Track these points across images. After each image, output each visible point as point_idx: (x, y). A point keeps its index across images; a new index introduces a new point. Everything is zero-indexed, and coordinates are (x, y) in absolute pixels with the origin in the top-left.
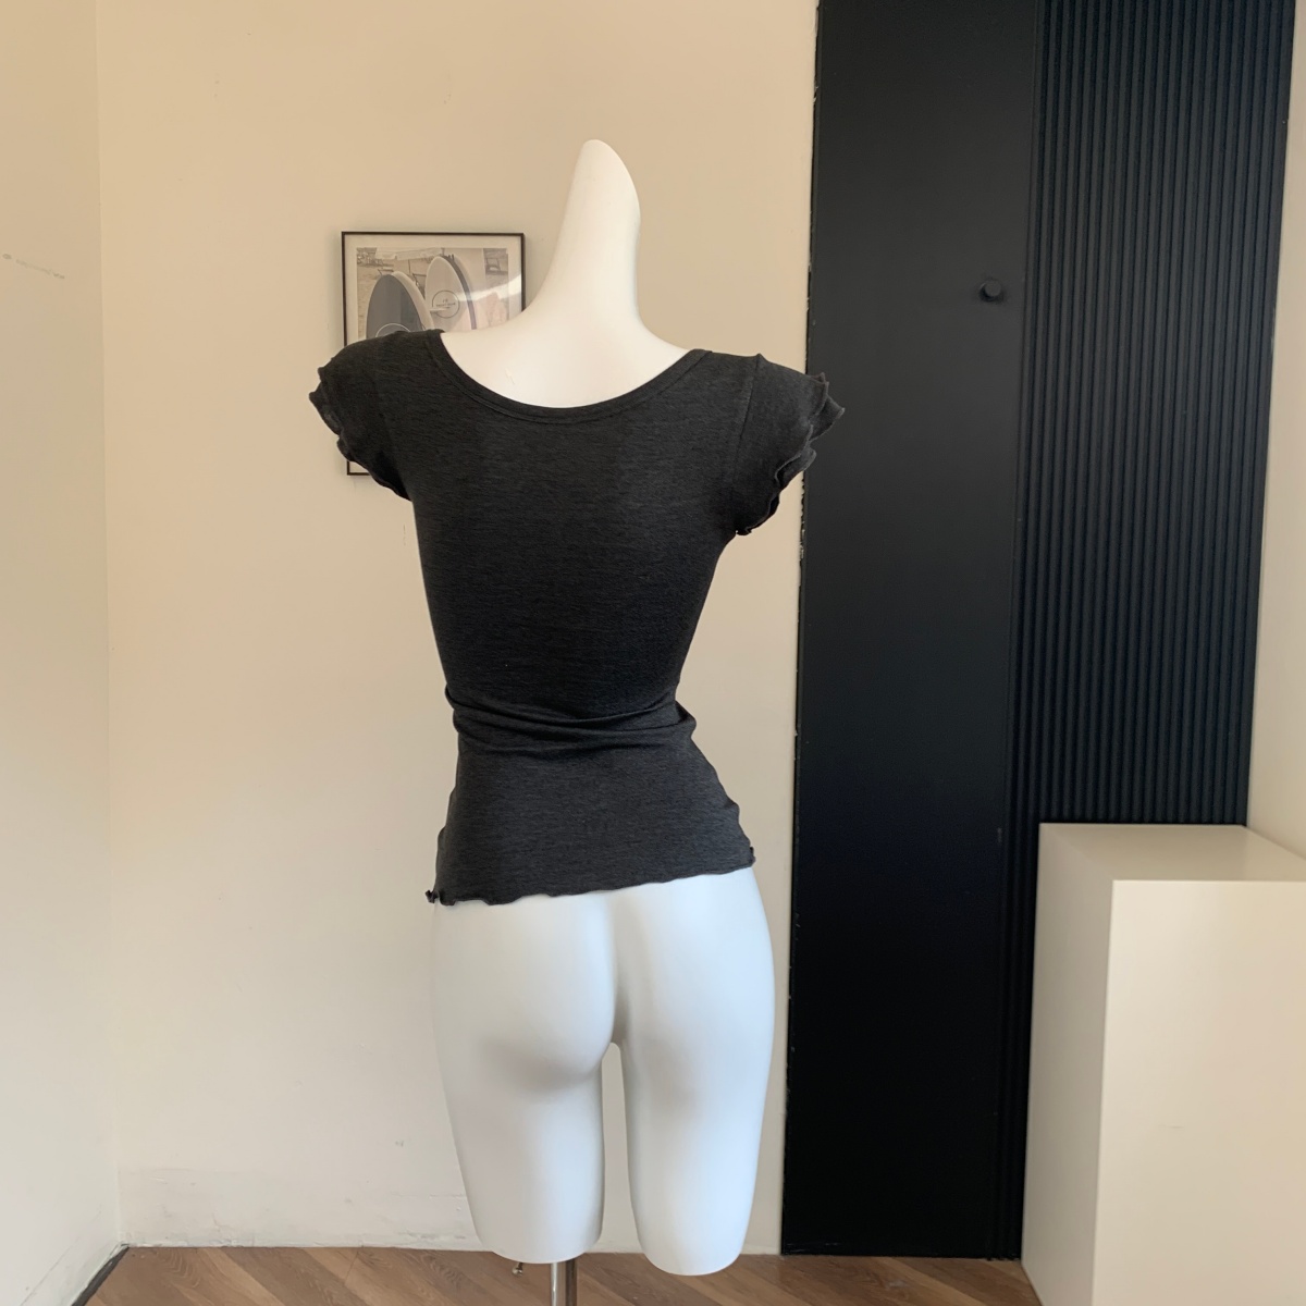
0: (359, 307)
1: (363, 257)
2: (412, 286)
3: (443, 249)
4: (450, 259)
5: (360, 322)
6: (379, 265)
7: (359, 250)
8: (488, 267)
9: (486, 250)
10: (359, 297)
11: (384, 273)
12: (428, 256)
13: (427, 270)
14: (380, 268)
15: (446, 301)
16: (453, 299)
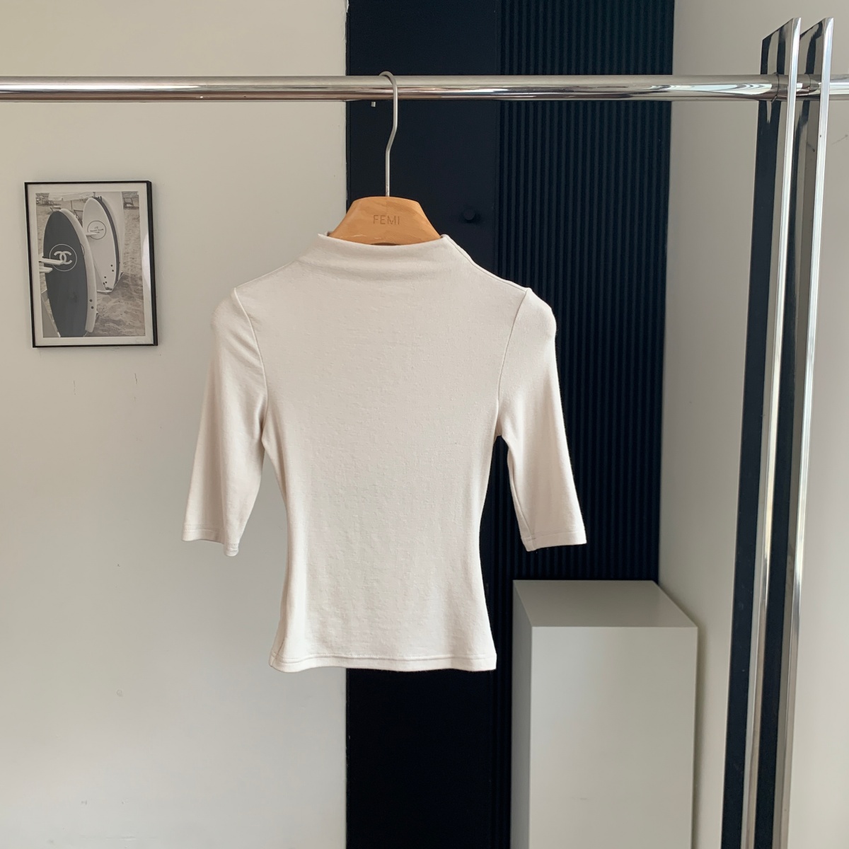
0: (38, 234)
1: (40, 200)
2: (74, 218)
3: (94, 193)
4: (100, 200)
5: (39, 243)
6: (51, 205)
7: (37, 194)
8: (125, 204)
9: (122, 192)
10: (38, 228)
11: (54, 210)
12: (84, 197)
13: (83, 207)
14: (51, 207)
15: (97, 227)
16: (102, 226)
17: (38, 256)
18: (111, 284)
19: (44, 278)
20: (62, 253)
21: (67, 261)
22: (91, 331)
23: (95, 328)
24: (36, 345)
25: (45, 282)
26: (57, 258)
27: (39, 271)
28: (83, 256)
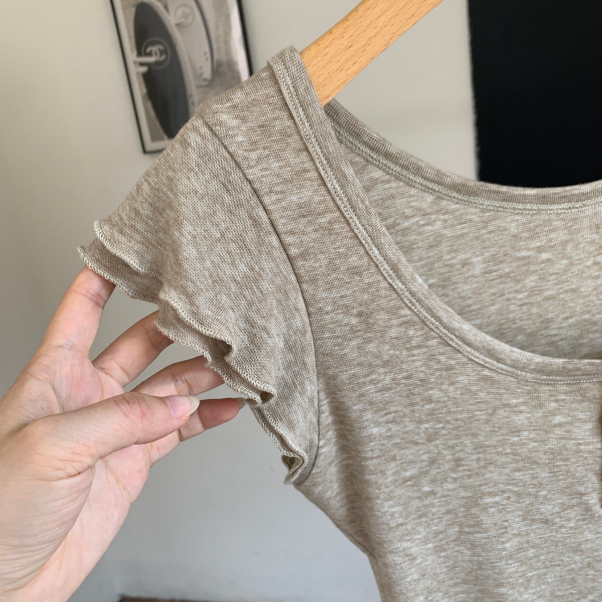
0: (128, 30)
5: (130, 42)
15: (184, 13)
16: (189, 11)
17: (132, 56)
18: (207, 74)
19: (141, 79)
20: (155, 49)
21: (161, 57)
24: (146, 151)
25: (144, 84)
26: (150, 54)
27: (136, 71)
28: (175, 47)
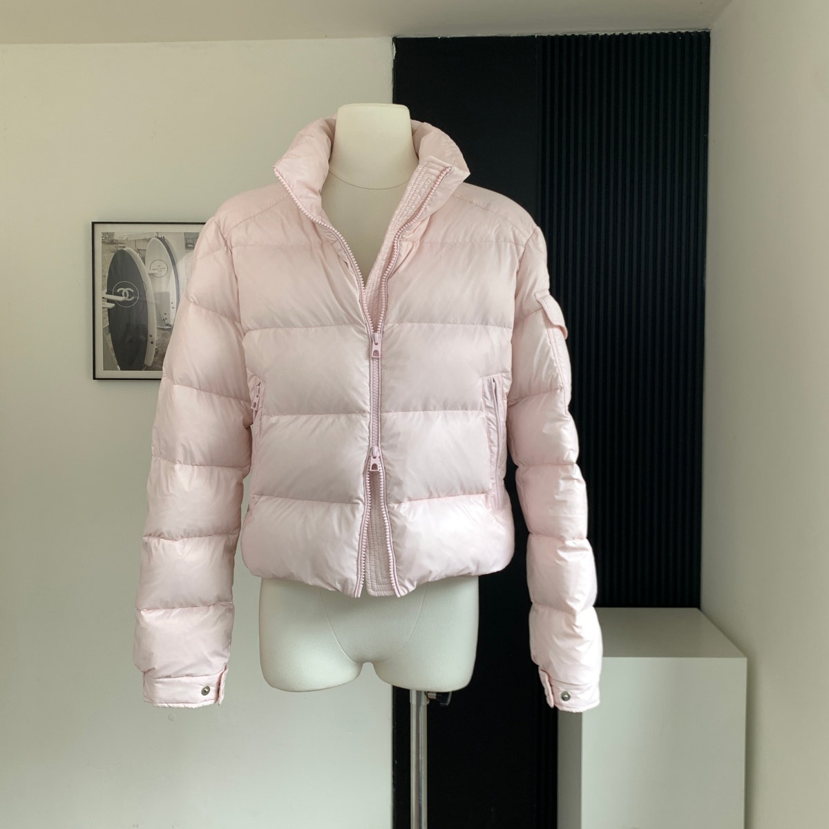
0: (103, 271)
2: (137, 257)
3: (158, 233)
4: (162, 240)
5: (103, 280)
6: (116, 243)
7: (104, 234)
8: (187, 245)
9: (185, 234)
10: (103, 266)
11: (119, 249)
12: (148, 237)
13: (147, 246)
14: (116, 245)
15: (159, 266)
16: (164, 266)
17: (101, 292)
19: (107, 313)
20: (125, 290)
21: (129, 298)
22: (150, 365)
23: (154, 363)
24: (96, 377)
25: (107, 318)
26: (120, 294)
27: (103, 306)
28: (145, 293)
